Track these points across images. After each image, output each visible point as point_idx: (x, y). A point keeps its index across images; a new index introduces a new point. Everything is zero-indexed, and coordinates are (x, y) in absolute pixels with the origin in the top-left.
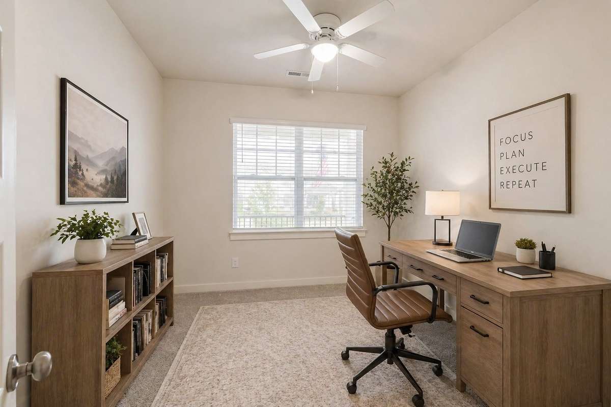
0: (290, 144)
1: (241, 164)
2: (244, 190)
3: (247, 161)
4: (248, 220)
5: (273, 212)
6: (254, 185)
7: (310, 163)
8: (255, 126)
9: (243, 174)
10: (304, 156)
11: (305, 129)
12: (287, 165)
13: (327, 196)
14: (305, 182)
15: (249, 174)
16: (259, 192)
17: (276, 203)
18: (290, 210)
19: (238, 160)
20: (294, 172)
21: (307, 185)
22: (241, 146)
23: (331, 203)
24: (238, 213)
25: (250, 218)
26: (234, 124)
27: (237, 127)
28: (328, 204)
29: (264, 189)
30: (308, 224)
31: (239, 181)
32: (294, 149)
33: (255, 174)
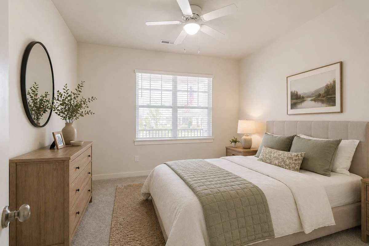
0: (169, 86)
1: (141, 98)
2: (143, 114)
3: (144, 96)
4: (145, 132)
5: (160, 127)
6: (148, 111)
7: (182, 98)
8: (149, 75)
9: (142, 104)
10: (178, 93)
11: (178, 77)
12: (168, 99)
13: (194, 118)
14: (178, 109)
15: (145, 104)
16: (151, 115)
17: (162, 121)
18: (170, 126)
19: (139, 96)
20: (171, 103)
21: (180, 111)
22: (141, 87)
23: (196, 122)
24: (139, 127)
25: (146, 130)
26: (137, 73)
27: (139, 75)
28: (194, 123)
29: (154, 113)
30: (181, 135)
31: (140, 109)
32: (171, 89)
33: (149, 104)
